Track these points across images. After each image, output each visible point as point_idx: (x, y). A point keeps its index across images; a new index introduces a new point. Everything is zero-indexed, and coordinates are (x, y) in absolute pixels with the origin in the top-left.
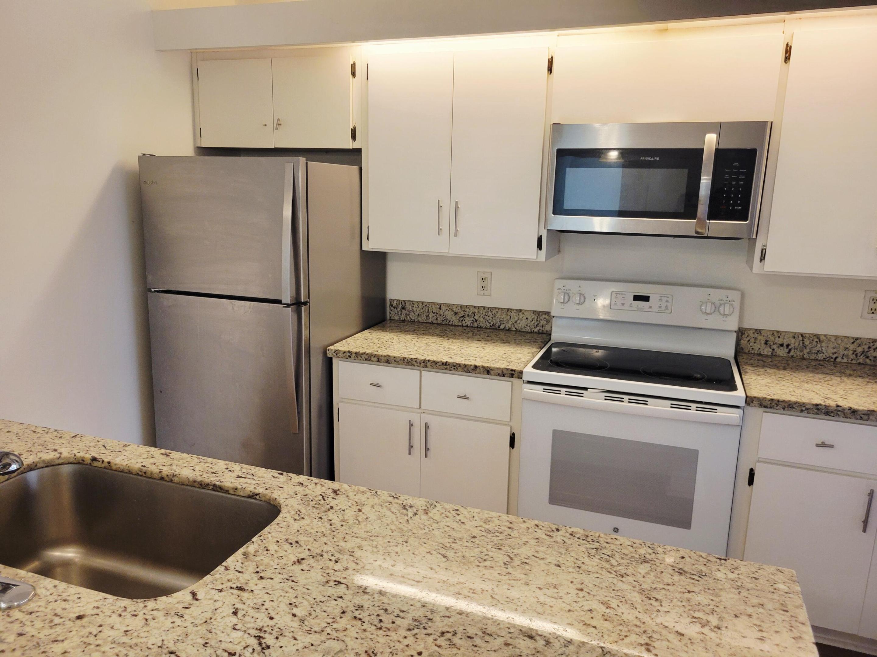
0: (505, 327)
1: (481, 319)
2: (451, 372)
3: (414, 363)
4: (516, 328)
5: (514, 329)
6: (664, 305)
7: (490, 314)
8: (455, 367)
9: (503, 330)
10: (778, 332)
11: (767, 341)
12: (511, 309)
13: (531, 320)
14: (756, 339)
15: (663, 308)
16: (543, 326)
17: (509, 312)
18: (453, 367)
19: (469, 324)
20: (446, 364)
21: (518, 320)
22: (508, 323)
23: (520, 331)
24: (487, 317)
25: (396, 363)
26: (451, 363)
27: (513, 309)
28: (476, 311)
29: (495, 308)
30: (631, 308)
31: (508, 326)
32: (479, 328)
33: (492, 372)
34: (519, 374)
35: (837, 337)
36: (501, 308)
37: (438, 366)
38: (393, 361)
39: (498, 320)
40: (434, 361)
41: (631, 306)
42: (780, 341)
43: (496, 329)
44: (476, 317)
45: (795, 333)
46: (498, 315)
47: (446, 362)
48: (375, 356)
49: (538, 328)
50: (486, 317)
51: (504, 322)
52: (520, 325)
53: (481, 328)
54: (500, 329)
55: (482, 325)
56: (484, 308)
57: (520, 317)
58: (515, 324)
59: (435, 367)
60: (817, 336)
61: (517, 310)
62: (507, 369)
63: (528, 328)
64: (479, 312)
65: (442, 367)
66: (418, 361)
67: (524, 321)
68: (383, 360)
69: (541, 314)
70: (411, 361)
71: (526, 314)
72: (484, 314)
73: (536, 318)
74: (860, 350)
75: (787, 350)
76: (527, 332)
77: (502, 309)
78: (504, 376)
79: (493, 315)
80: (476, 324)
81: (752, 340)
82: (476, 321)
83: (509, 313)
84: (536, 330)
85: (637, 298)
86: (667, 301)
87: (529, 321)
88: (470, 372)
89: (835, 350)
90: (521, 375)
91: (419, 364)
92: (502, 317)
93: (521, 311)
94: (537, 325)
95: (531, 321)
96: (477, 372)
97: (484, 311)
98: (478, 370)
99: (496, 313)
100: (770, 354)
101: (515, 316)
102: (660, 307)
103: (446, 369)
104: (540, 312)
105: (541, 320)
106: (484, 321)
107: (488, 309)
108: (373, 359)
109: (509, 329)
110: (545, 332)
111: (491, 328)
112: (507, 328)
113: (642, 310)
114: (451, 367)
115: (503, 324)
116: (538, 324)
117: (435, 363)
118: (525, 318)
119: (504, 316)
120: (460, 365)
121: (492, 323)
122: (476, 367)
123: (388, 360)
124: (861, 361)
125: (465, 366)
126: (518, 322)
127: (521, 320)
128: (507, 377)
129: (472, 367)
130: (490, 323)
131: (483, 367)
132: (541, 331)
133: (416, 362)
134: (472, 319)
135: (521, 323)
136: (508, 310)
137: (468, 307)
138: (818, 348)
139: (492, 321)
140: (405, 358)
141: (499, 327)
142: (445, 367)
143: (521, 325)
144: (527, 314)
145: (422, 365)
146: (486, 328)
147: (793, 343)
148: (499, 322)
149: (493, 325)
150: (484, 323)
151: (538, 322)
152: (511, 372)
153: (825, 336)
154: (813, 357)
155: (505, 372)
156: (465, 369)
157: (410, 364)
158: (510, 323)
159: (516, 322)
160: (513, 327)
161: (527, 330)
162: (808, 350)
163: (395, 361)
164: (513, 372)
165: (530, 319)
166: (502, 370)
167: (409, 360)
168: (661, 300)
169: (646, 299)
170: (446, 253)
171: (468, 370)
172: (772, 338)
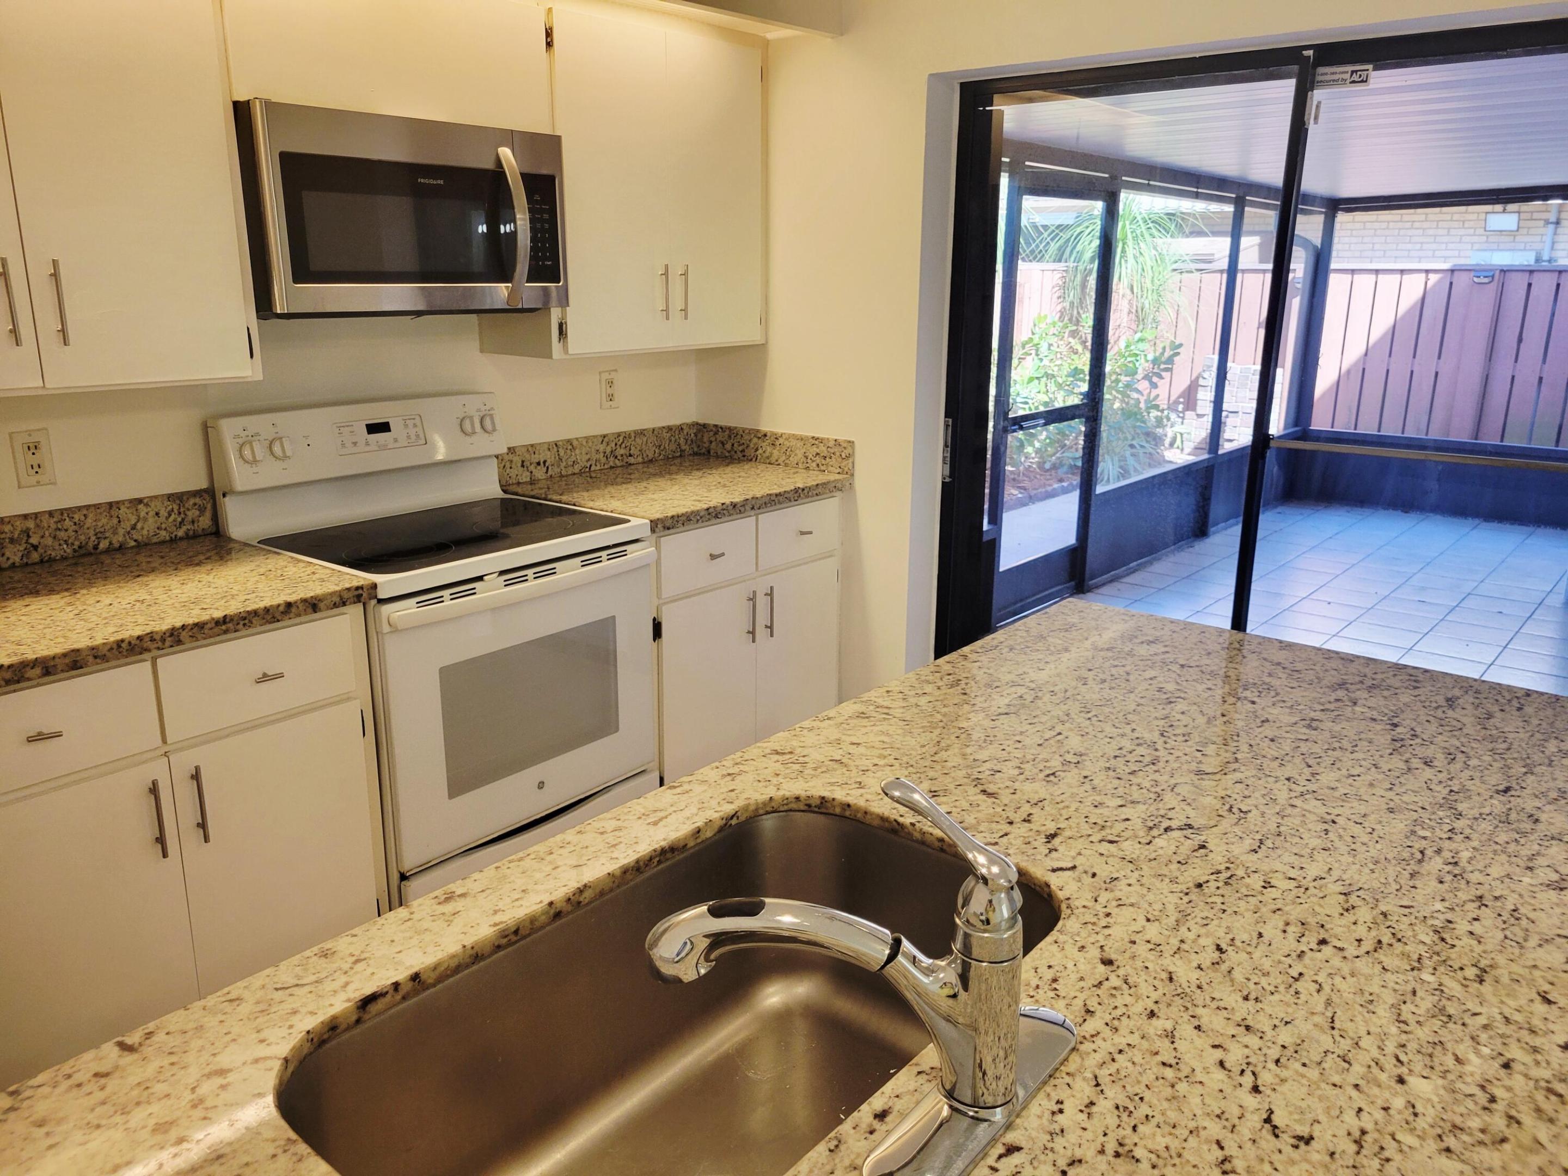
0: (111, 543)
1: (49, 541)
2: (237, 634)
3: (148, 644)
4: (135, 541)
5: (133, 543)
6: (413, 432)
7: (68, 523)
8: (246, 621)
9: (108, 551)
10: (532, 446)
11: (523, 462)
12: (118, 502)
13: (166, 514)
14: (511, 461)
15: (413, 437)
16: (193, 522)
17: (114, 508)
18: (242, 623)
19: (17, 559)
20: (225, 620)
21: (138, 521)
22: (115, 533)
23: (146, 545)
24: (62, 534)
25: (98, 661)
26: (236, 615)
27: (123, 502)
28: (31, 524)
29: (79, 508)
30: (368, 449)
31: (117, 539)
32: (47, 561)
33: (322, 605)
34: (370, 591)
35: (587, 438)
36: (94, 505)
37: (206, 631)
38: (91, 659)
39: (92, 532)
40: (196, 625)
41: (367, 444)
42: (535, 458)
43: (90, 554)
44: (34, 540)
45: (549, 443)
46: (89, 522)
47: (225, 617)
48: (35, 663)
49: (184, 528)
50: (58, 533)
51: (107, 534)
52: (145, 532)
53: (51, 560)
54: (98, 551)
55: (53, 554)
56: (51, 514)
57: (142, 514)
58: (133, 532)
59: (199, 636)
60: (569, 441)
61: (131, 501)
62: (348, 589)
63: (163, 533)
64: (38, 526)
65: (216, 630)
66: (157, 637)
67: (151, 520)
68: (60, 667)
69: (185, 498)
70: (138, 642)
71: (153, 505)
72: (53, 526)
73: (176, 507)
74: (608, 450)
75: (545, 469)
76: (163, 542)
77: (97, 506)
78: (344, 604)
79: (75, 524)
80: (35, 556)
81: (508, 465)
82: (35, 547)
83: (114, 512)
84: (180, 533)
85: (374, 428)
86: (415, 425)
87: (162, 519)
88: (278, 621)
89: (588, 456)
90: (373, 591)
91: (160, 644)
92: (100, 524)
93: (140, 501)
94: (180, 523)
95: (167, 518)
96: (292, 615)
97: (52, 521)
98: (294, 610)
99: (83, 518)
100: (528, 479)
101: (130, 515)
102: (409, 437)
103: (226, 632)
104: (183, 494)
105: (188, 510)
106: (56, 543)
107: (62, 514)
108: (30, 673)
109: (120, 546)
110: (200, 532)
111: (76, 554)
112: (117, 545)
113: (383, 448)
114: (238, 624)
115: (105, 538)
116: (183, 520)
117: (199, 626)
118: (152, 513)
119: (104, 521)
120: (255, 613)
121: (77, 543)
122: (289, 605)
123: (75, 662)
124: (611, 464)
125: (267, 610)
126: (139, 526)
127: (145, 520)
128: (351, 604)
129: (281, 609)
130: (73, 544)
131: (304, 601)
132: (191, 533)
133: (152, 640)
134: (22, 549)
135: (146, 526)
136: (110, 505)
137: (7, 520)
138: (573, 458)
139: (76, 538)
140: (122, 641)
141: (96, 547)
142: (224, 627)
143: (148, 528)
144: (156, 506)
145: (167, 643)
146: (64, 558)
147: (550, 457)
148: (93, 538)
149: (80, 547)
150: (57, 547)
151: (182, 516)
152: (357, 593)
153: (577, 439)
154: (570, 471)
155: (346, 596)
156: (269, 617)
157: (137, 649)
158: (121, 531)
159: (134, 527)
160: (128, 540)
161: (162, 538)
162: (564, 464)
163: (95, 657)
164: (360, 592)
165: (163, 513)
166: (339, 594)
167: (133, 642)
168: (406, 426)
169: (383, 427)
170: (37, 388)
171: (274, 617)
172: (527, 456)
